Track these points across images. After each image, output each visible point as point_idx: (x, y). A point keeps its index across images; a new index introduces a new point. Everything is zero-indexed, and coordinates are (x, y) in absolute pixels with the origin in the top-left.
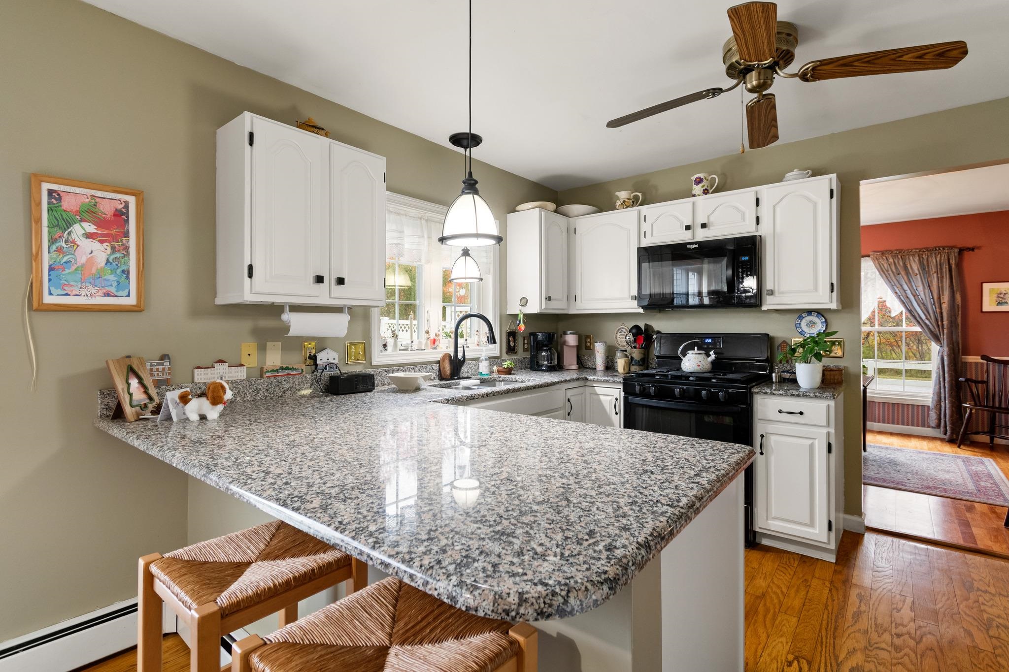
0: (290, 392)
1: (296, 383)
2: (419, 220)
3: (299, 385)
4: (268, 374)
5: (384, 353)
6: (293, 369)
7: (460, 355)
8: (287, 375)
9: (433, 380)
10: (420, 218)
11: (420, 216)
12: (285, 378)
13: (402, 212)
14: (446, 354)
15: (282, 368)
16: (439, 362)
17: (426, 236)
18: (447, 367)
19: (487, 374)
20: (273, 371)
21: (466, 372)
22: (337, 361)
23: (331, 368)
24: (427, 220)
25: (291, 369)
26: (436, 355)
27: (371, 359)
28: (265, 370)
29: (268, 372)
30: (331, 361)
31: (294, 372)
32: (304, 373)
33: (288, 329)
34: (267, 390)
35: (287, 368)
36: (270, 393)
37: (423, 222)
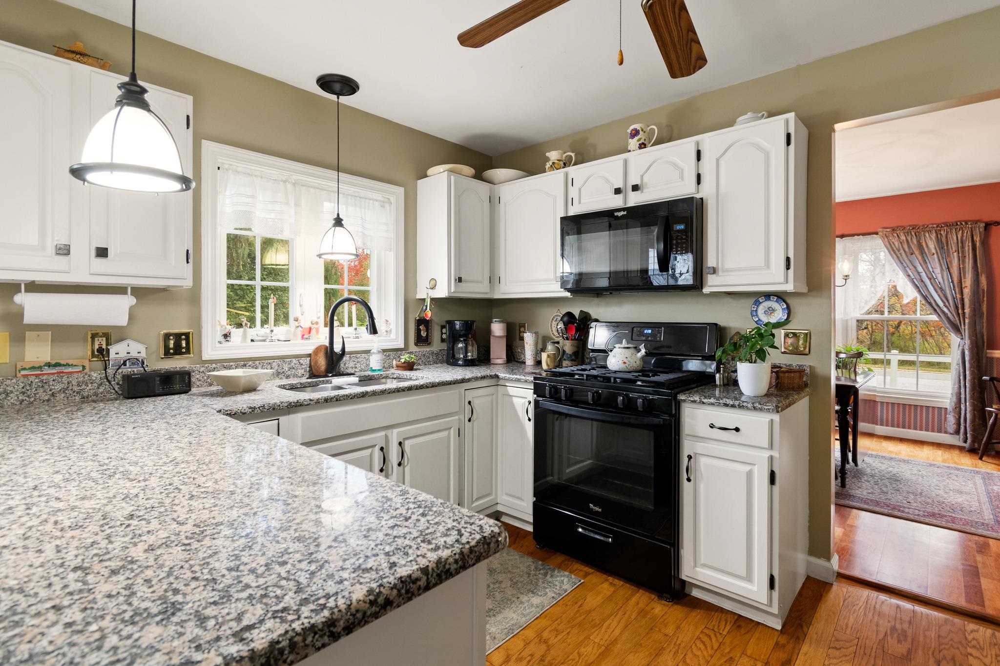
0: (63, 395)
1: (74, 383)
2: (282, 183)
3: (78, 385)
4: (23, 372)
5: (226, 344)
6: (68, 365)
7: (337, 348)
8: (58, 373)
9: (300, 377)
10: (285, 182)
11: (284, 179)
12: (52, 377)
14: (321, 346)
15: (49, 365)
16: (310, 355)
17: (292, 203)
18: (322, 362)
19: (379, 370)
20: (33, 368)
21: (352, 368)
22: (143, 354)
23: (133, 364)
24: (294, 184)
25: (64, 365)
26: (308, 347)
27: (200, 352)
28: (19, 367)
29: (24, 369)
30: (134, 354)
31: (70, 370)
32: (86, 371)
34: (23, 393)
35: (57, 365)
36: (29, 396)
37: (289, 186)
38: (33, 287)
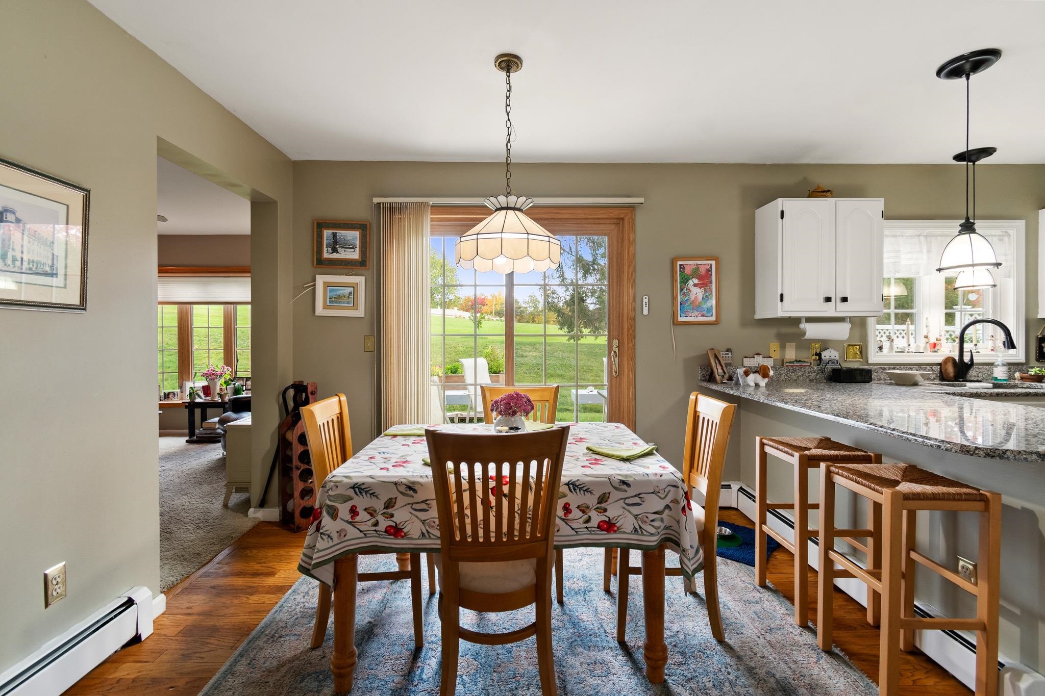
0: (802, 378)
1: (807, 372)
2: (917, 238)
3: (808, 373)
4: (787, 364)
5: (880, 354)
6: (804, 362)
7: (967, 359)
8: (800, 365)
9: (933, 380)
10: (919, 236)
11: (918, 234)
12: (797, 368)
13: (898, 234)
14: (949, 357)
15: (796, 361)
16: (940, 364)
17: (925, 251)
18: (950, 370)
20: (790, 362)
21: (975, 376)
22: (837, 358)
23: (832, 363)
24: (926, 236)
25: (803, 362)
26: (938, 358)
27: (867, 358)
28: (785, 362)
29: (787, 362)
30: (833, 358)
31: (805, 364)
32: (812, 365)
33: (804, 334)
34: (787, 375)
35: (800, 361)
36: (788, 377)
37: (922, 238)
38: (809, 320)
